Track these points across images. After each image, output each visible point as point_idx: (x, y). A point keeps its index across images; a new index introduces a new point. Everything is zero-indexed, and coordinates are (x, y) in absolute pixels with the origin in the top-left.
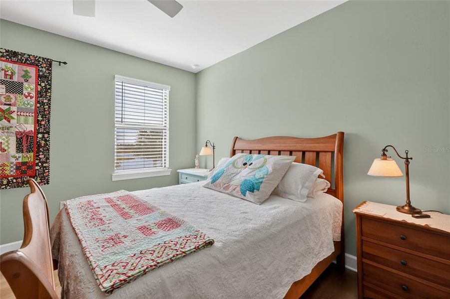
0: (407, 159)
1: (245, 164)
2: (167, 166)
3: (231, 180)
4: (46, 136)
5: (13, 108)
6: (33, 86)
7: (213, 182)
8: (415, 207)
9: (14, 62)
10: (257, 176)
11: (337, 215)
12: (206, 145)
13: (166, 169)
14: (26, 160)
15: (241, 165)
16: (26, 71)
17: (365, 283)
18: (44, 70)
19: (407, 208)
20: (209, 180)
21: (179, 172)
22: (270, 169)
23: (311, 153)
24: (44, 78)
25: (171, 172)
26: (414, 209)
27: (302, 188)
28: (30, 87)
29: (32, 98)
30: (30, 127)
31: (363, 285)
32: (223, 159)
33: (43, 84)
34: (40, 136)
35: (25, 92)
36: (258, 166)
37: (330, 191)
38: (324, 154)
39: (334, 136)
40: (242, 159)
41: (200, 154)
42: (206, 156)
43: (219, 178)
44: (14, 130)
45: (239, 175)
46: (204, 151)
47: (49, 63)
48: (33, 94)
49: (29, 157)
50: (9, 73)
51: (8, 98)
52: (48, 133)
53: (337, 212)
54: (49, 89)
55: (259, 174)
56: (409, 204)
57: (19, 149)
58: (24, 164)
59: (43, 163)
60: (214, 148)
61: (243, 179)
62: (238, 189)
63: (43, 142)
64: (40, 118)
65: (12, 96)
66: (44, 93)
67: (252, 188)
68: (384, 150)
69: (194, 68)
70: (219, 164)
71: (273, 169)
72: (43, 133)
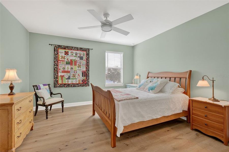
0: (213, 81)
1: (151, 82)
2: (122, 82)
3: (145, 87)
4: (88, 72)
5: (81, 64)
6: (85, 57)
7: (139, 87)
8: (216, 98)
9: (81, 51)
10: (154, 86)
11: (186, 101)
12: (137, 75)
13: (122, 84)
14: (84, 79)
15: (149, 82)
16: (84, 53)
17: (193, 123)
18: (87, 52)
19: (212, 99)
20: (138, 87)
21: (126, 85)
22: (159, 83)
23: (178, 78)
24: (88, 55)
25: (124, 85)
26: (215, 99)
27: (170, 90)
28: (85, 58)
29: (85, 61)
30: (85, 69)
31: (192, 124)
32: (143, 80)
33: (87, 56)
34: (87, 72)
35: (84, 59)
36: (155, 82)
37: (184, 93)
38: (183, 78)
39: (187, 72)
40: (150, 80)
41: (135, 78)
42: (137, 79)
43: (141, 86)
44: (82, 70)
45: (148, 85)
46: (136, 77)
47: (89, 49)
48: (85, 60)
49: (84, 78)
50: (80, 54)
51: (80, 61)
52: (89, 71)
53: (186, 100)
54: (89, 58)
55: (154, 85)
56: (213, 97)
57: (83, 76)
58: (84, 80)
59: (88, 80)
60: (140, 76)
61: (149, 86)
62: (147, 89)
63: (88, 74)
64: (87, 67)
65: (81, 60)
66: (88, 59)
67: (152, 89)
68: (203, 77)
69: (132, 45)
70: (142, 82)
71: (160, 83)
72: (88, 71)
